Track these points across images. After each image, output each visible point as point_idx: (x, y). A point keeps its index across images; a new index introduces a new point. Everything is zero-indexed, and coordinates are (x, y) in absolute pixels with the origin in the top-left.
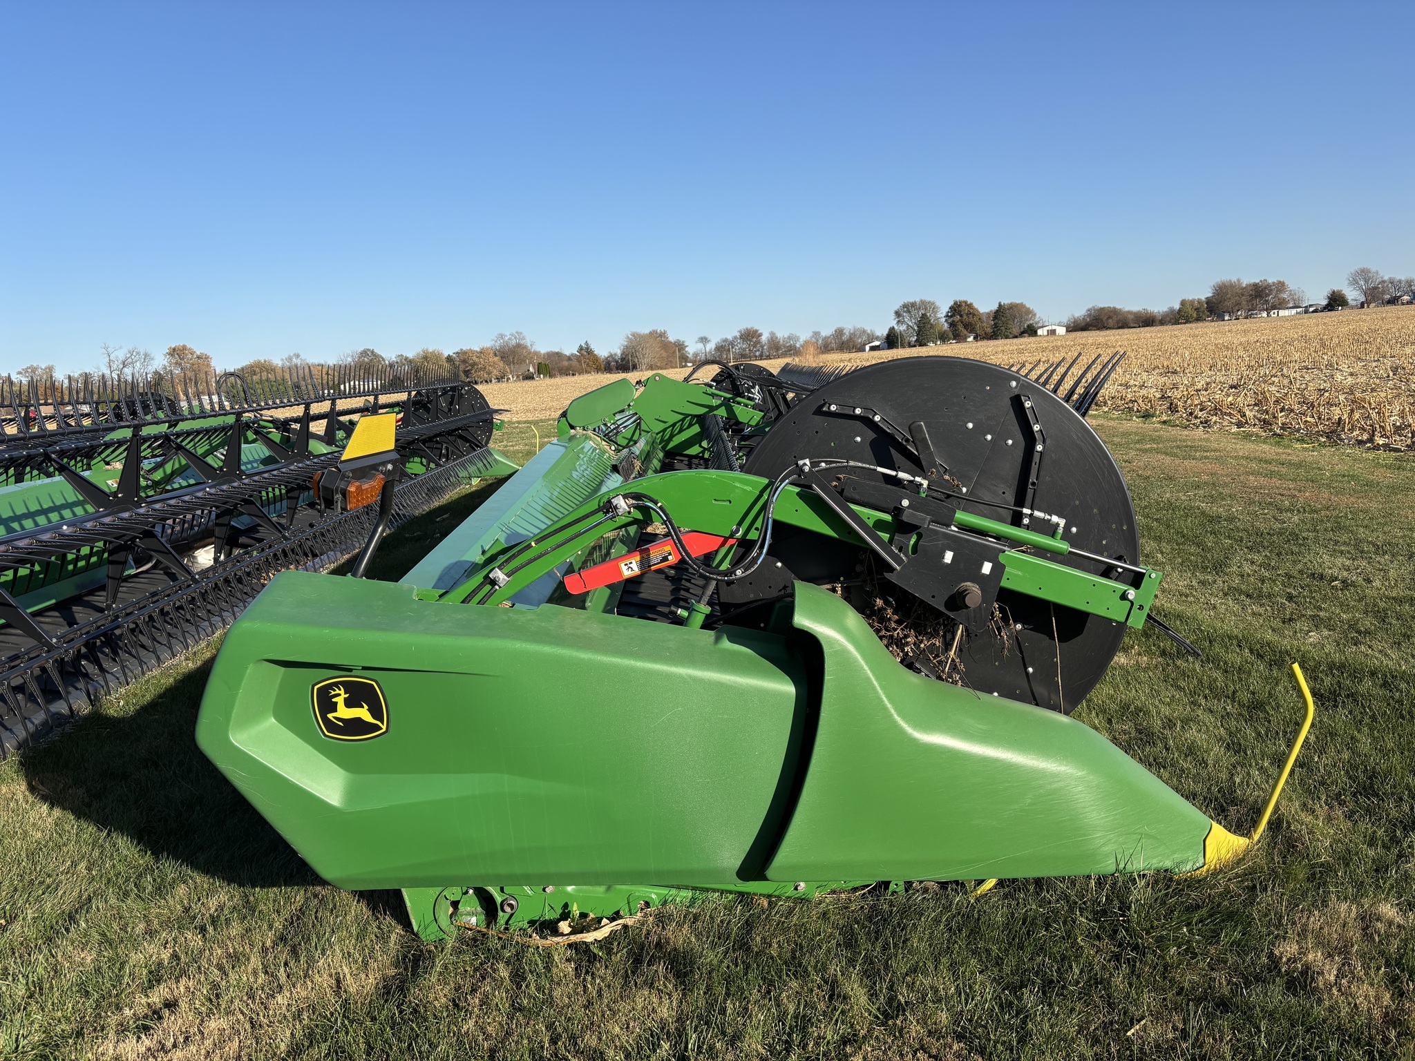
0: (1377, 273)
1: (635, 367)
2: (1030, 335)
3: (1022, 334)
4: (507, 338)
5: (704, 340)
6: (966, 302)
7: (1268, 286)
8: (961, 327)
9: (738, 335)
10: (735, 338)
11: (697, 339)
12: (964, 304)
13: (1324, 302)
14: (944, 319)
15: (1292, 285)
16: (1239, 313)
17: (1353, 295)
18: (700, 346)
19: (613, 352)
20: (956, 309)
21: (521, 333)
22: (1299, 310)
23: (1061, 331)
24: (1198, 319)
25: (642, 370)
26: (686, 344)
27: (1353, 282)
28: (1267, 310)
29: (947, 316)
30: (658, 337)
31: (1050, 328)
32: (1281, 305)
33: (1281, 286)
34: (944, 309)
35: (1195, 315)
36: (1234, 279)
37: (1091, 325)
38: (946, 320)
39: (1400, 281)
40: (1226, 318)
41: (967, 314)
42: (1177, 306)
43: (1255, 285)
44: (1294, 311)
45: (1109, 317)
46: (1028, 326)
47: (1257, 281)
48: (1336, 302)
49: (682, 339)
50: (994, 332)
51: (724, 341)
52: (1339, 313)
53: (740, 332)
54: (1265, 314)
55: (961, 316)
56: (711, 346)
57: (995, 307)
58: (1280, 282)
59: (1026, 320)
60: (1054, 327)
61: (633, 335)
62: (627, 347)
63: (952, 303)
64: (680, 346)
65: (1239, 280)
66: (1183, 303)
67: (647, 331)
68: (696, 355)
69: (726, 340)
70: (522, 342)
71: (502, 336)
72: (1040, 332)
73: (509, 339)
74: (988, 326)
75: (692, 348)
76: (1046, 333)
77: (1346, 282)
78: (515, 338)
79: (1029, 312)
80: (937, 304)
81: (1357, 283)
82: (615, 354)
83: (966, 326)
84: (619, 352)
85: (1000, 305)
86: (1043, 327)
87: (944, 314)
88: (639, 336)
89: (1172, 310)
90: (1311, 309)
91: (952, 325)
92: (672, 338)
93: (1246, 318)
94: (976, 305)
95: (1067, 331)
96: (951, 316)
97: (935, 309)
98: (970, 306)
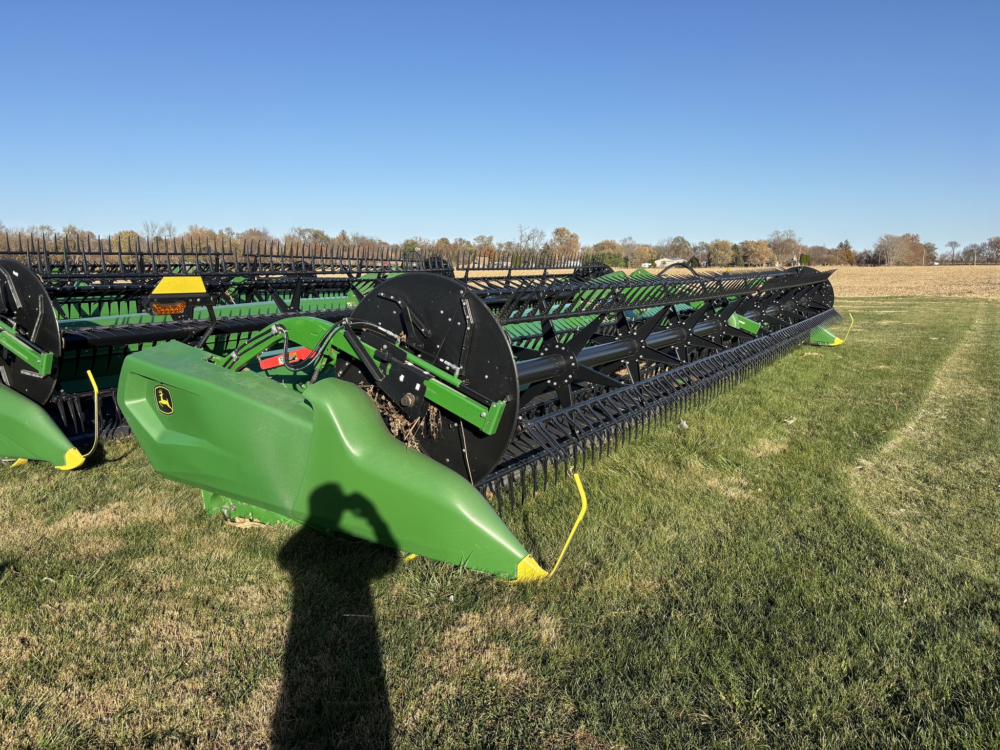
1: (883, 263)
4: (780, 234)
5: (953, 244)
9: (987, 242)
10: (985, 244)
11: (946, 243)
18: (950, 249)
19: (868, 249)
21: (792, 231)
25: (889, 265)
26: (936, 247)
30: (911, 241)
49: (932, 242)
51: (972, 247)
53: (990, 240)
56: (959, 250)
61: (886, 237)
62: (880, 246)
64: (930, 248)
67: (900, 235)
68: (944, 256)
69: (975, 246)
70: (792, 238)
71: (777, 233)
73: (782, 235)
75: (941, 250)
78: (787, 235)
82: (870, 251)
84: (873, 250)
88: (893, 238)
92: (922, 241)
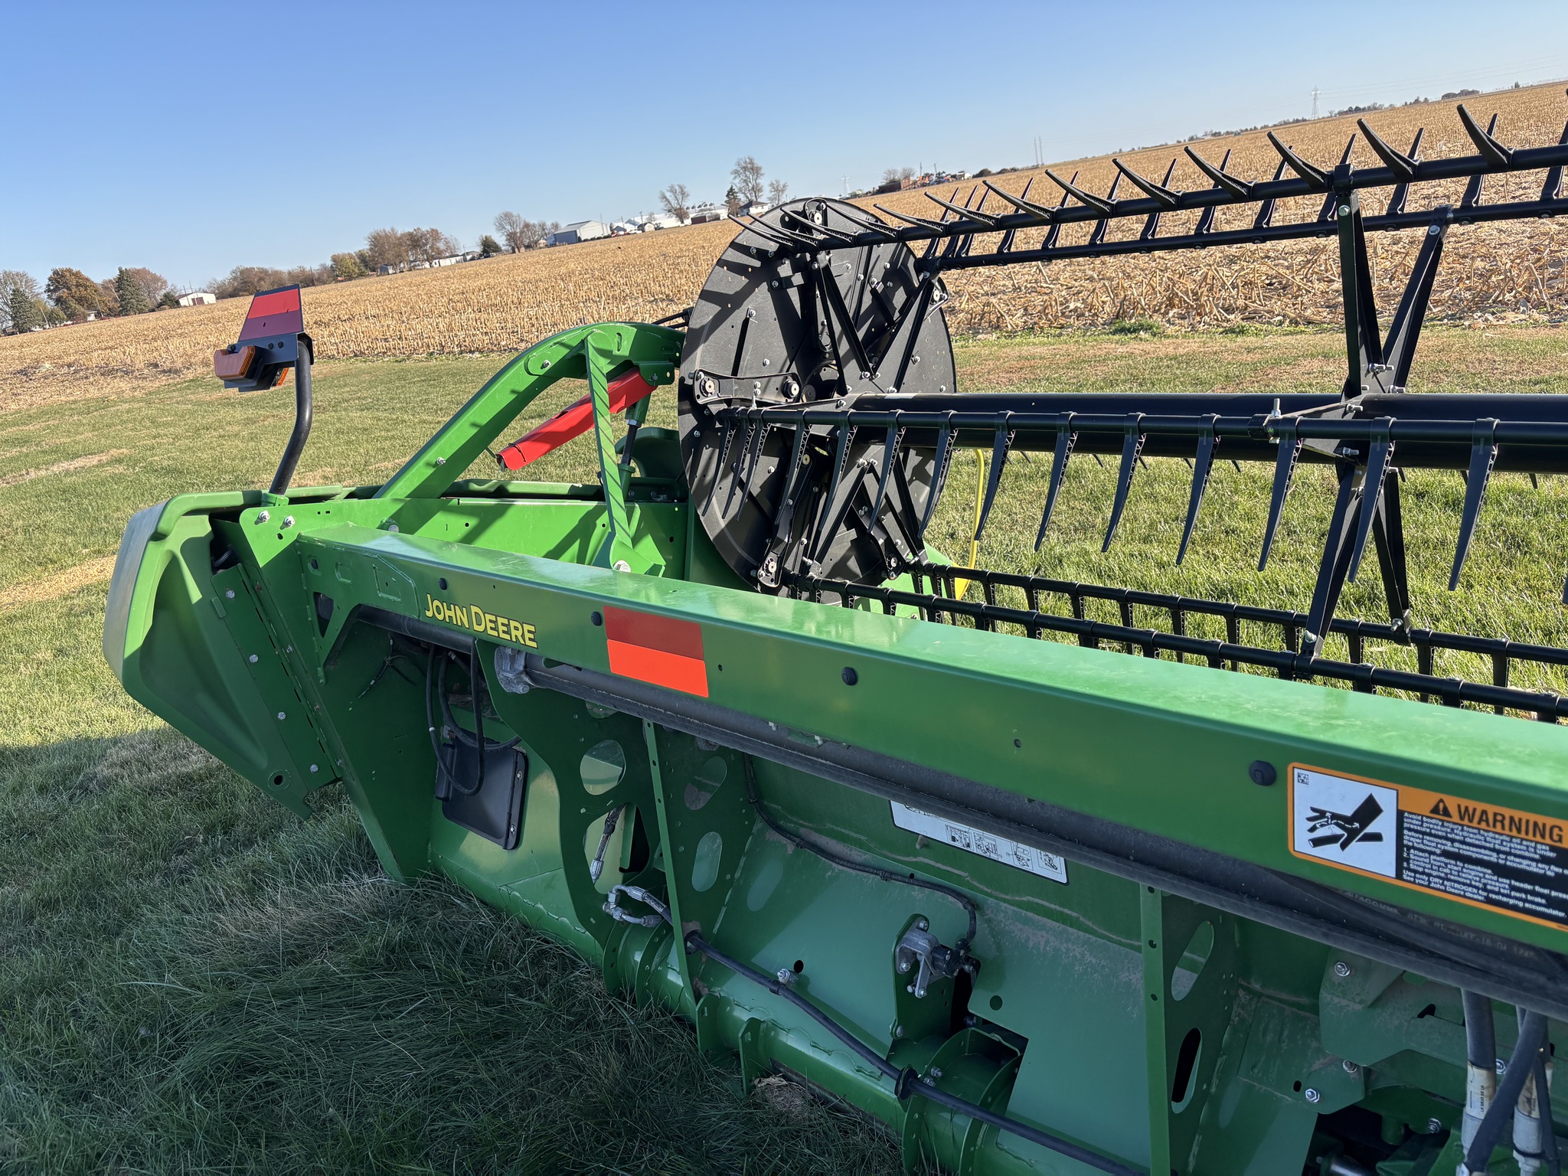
0: (519, 216)
2: (171, 307)
3: (160, 306)
6: (70, 271)
7: (423, 235)
8: (73, 303)
12: (68, 274)
13: (479, 250)
14: (45, 296)
15: (445, 232)
16: (402, 265)
17: (501, 240)
20: (59, 280)
22: (458, 258)
23: (209, 298)
24: (361, 275)
27: (501, 227)
28: (428, 260)
29: (49, 290)
31: (195, 296)
32: (439, 255)
33: (435, 235)
34: (42, 282)
35: (356, 270)
36: (388, 229)
37: (241, 290)
38: (50, 297)
39: (534, 226)
40: (391, 271)
41: (77, 286)
42: (329, 263)
43: (410, 234)
44: (454, 260)
45: (261, 279)
46: (166, 296)
47: (411, 230)
48: (489, 248)
50: (121, 306)
52: (495, 259)
54: (427, 265)
55: (69, 289)
57: (114, 274)
58: (433, 230)
59: (156, 289)
60: (200, 295)
63: (51, 273)
65: (393, 230)
66: (335, 259)
72: (183, 302)
74: (111, 299)
76: (191, 303)
77: (494, 228)
79: (156, 279)
80: (30, 275)
81: (504, 228)
83: (80, 300)
85: (121, 271)
86: (186, 295)
87: (44, 288)
89: (324, 267)
90: (469, 257)
91: (58, 301)
93: (410, 270)
94: (85, 273)
95: (217, 298)
96: (54, 291)
97: (30, 283)
98: (77, 275)
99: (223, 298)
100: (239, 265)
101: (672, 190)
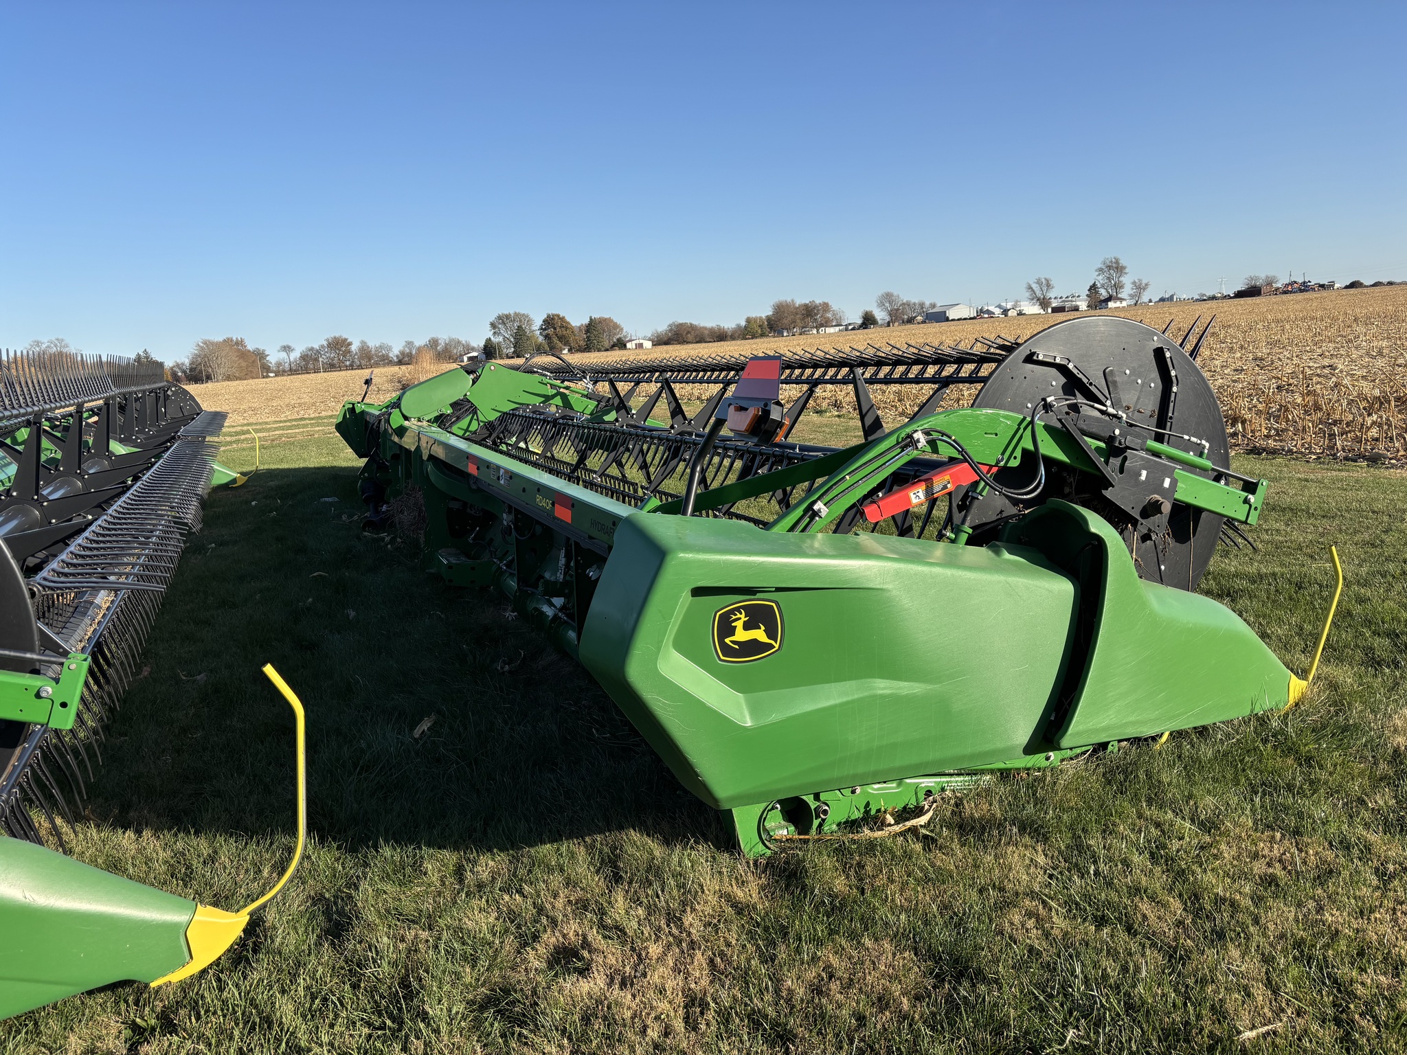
0: (898, 296)
1: (209, 378)
2: (620, 349)
3: (613, 347)
4: (44, 346)
5: (287, 349)
6: (558, 316)
7: (816, 307)
8: (555, 340)
9: (325, 343)
10: (322, 346)
11: (279, 349)
12: (556, 318)
13: (860, 321)
14: (538, 332)
15: (835, 306)
16: (795, 330)
17: (880, 315)
18: (283, 355)
19: (179, 361)
20: (550, 322)
21: (62, 340)
22: (841, 328)
23: (648, 344)
24: (763, 335)
25: (218, 381)
26: (267, 353)
27: (881, 305)
28: (816, 327)
29: (542, 329)
30: (236, 346)
31: (637, 342)
32: (826, 323)
33: (826, 307)
34: (538, 322)
35: (759, 331)
36: (789, 300)
37: (673, 340)
38: (541, 334)
39: (914, 304)
40: (785, 334)
41: (560, 327)
42: (743, 323)
43: (806, 305)
44: (837, 329)
45: (688, 332)
46: (618, 340)
47: (807, 302)
48: (868, 321)
49: (261, 348)
50: (587, 345)
51: (310, 350)
52: (872, 332)
53: (328, 340)
54: (815, 331)
55: (555, 329)
56: (295, 355)
57: (586, 321)
58: (825, 303)
59: (615, 334)
60: (641, 341)
61: (205, 343)
62: (197, 356)
63: (546, 316)
64: (261, 355)
65: (793, 301)
66: (748, 320)
67: (221, 340)
68: (279, 364)
69: (312, 349)
70: (64, 350)
71: (38, 343)
72: (629, 345)
73: (48, 347)
74: (581, 339)
75: (274, 357)
76: (634, 347)
77: (875, 304)
78: (56, 346)
79: (616, 326)
80: (531, 316)
81: (884, 305)
82: (183, 364)
83: (561, 338)
84: (187, 362)
85: (591, 319)
86: (631, 341)
87: (538, 328)
88: (212, 343)
89: (739, 326)
90: (850, 327)
91: (547, 337)
92: (250, 346)
93: (801, 334)
94: (568, 319)
95: (653, 345)
96: (545, 329)
97: (530, 322)
98: (563, 319)
99: (659, 344)
100: (674, 320)
101: (1039, 282)
